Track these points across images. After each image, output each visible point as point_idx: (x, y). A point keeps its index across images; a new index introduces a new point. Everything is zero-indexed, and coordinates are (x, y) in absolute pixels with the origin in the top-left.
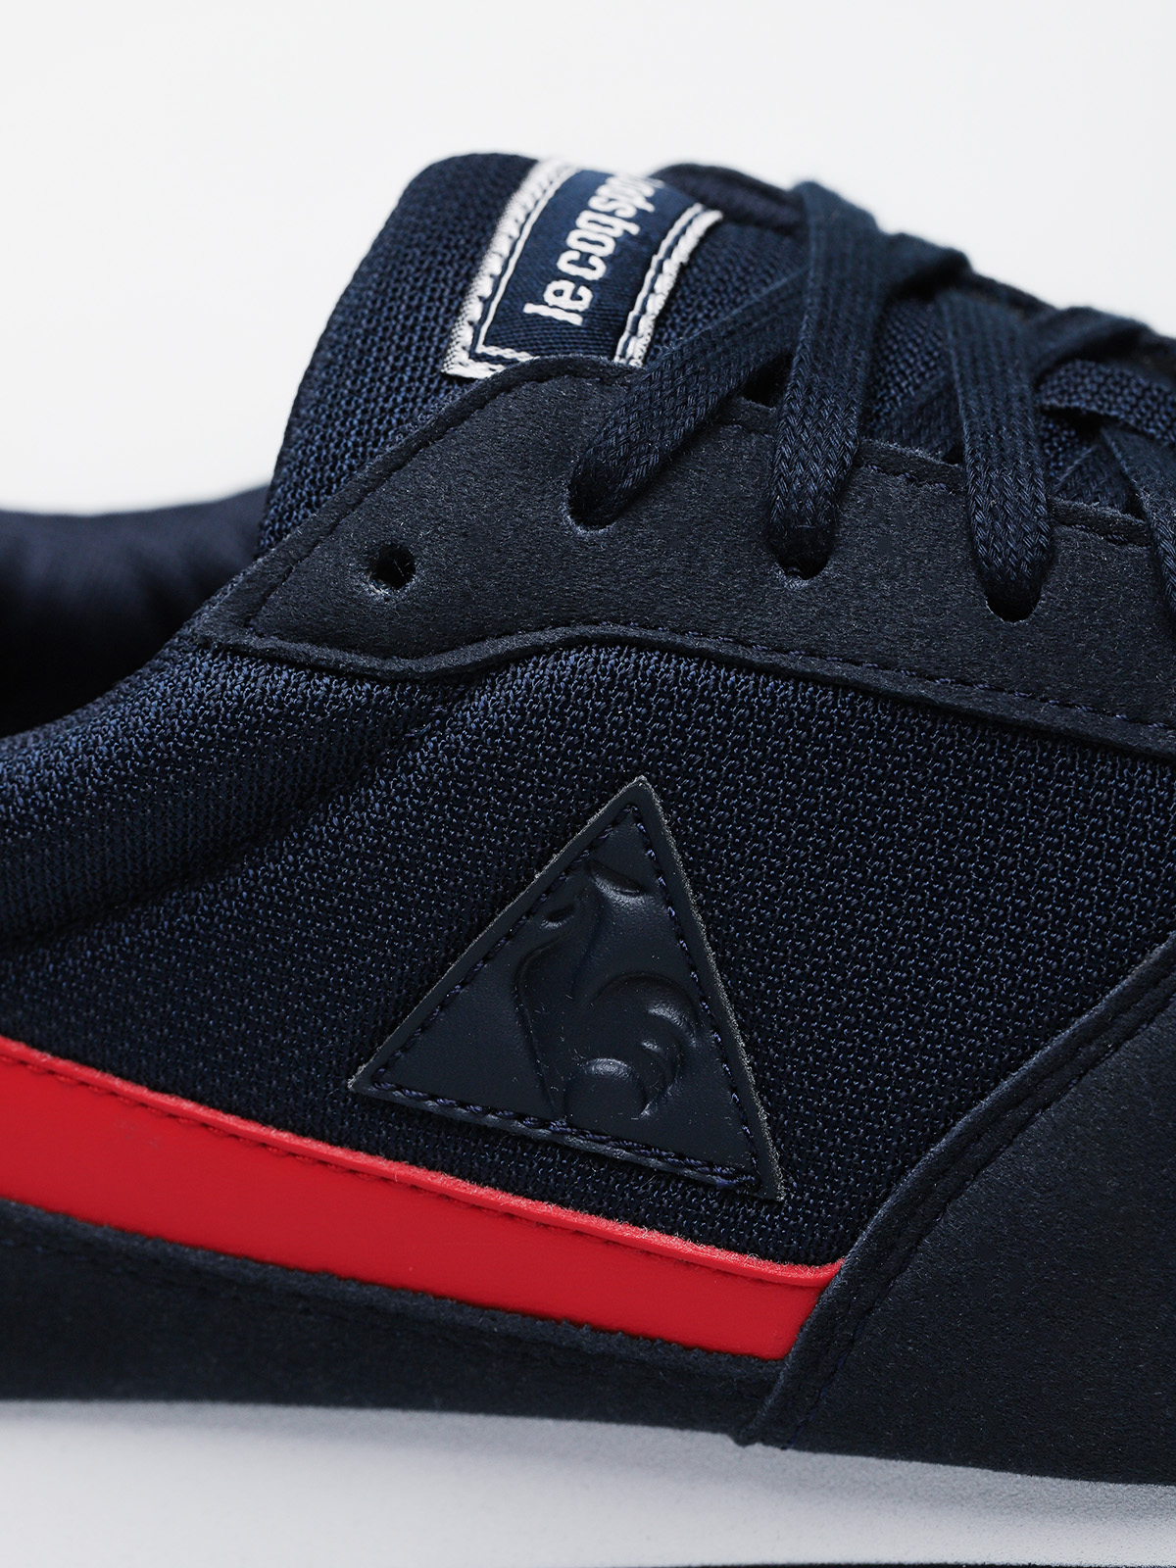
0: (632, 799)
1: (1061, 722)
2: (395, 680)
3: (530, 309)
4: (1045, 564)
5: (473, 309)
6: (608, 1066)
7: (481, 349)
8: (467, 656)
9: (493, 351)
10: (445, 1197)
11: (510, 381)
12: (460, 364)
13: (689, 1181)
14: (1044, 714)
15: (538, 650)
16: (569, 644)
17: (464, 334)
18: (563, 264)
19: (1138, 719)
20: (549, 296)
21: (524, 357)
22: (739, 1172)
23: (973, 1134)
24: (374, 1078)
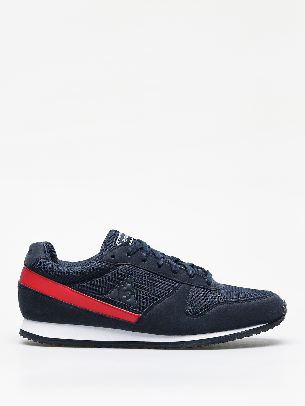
0: (130, 276)
1: (163, 275)
2: (113, 265)
3: (122, 241)
4: (162, 264)
5: (118, 240)
6: (124, 297)
7: (118, 243)
8: (118, 264)
9: (119, 243)
10: (110, 306)
11: (121, 245)
12: (117, 243)
13: (130, 307)
14: (162, 274)
15: (124, 264)
16: (126, 264)
17: (117, 242)
18: (124, 238)
19: (168, 276)
20: (124, 240)
21: (122, 244)
22: (134, 306)
23: (153, 305)
24: (106, 296)
